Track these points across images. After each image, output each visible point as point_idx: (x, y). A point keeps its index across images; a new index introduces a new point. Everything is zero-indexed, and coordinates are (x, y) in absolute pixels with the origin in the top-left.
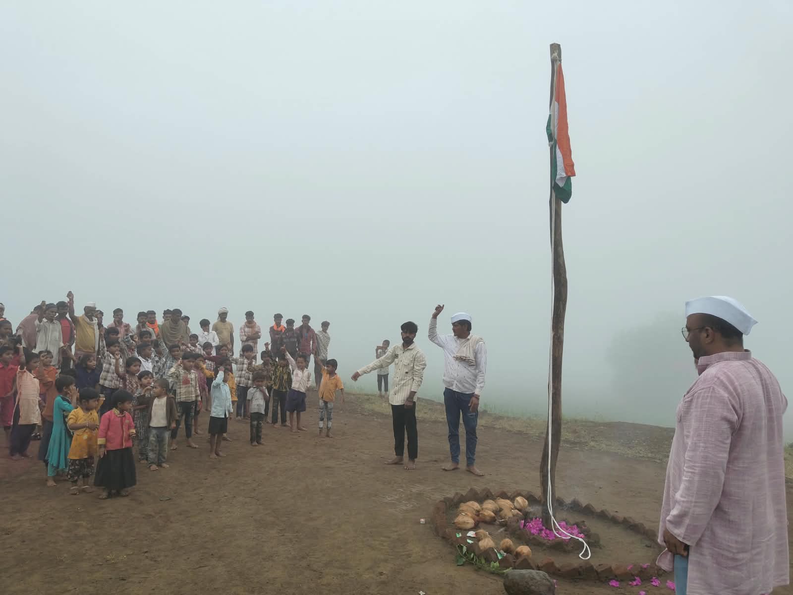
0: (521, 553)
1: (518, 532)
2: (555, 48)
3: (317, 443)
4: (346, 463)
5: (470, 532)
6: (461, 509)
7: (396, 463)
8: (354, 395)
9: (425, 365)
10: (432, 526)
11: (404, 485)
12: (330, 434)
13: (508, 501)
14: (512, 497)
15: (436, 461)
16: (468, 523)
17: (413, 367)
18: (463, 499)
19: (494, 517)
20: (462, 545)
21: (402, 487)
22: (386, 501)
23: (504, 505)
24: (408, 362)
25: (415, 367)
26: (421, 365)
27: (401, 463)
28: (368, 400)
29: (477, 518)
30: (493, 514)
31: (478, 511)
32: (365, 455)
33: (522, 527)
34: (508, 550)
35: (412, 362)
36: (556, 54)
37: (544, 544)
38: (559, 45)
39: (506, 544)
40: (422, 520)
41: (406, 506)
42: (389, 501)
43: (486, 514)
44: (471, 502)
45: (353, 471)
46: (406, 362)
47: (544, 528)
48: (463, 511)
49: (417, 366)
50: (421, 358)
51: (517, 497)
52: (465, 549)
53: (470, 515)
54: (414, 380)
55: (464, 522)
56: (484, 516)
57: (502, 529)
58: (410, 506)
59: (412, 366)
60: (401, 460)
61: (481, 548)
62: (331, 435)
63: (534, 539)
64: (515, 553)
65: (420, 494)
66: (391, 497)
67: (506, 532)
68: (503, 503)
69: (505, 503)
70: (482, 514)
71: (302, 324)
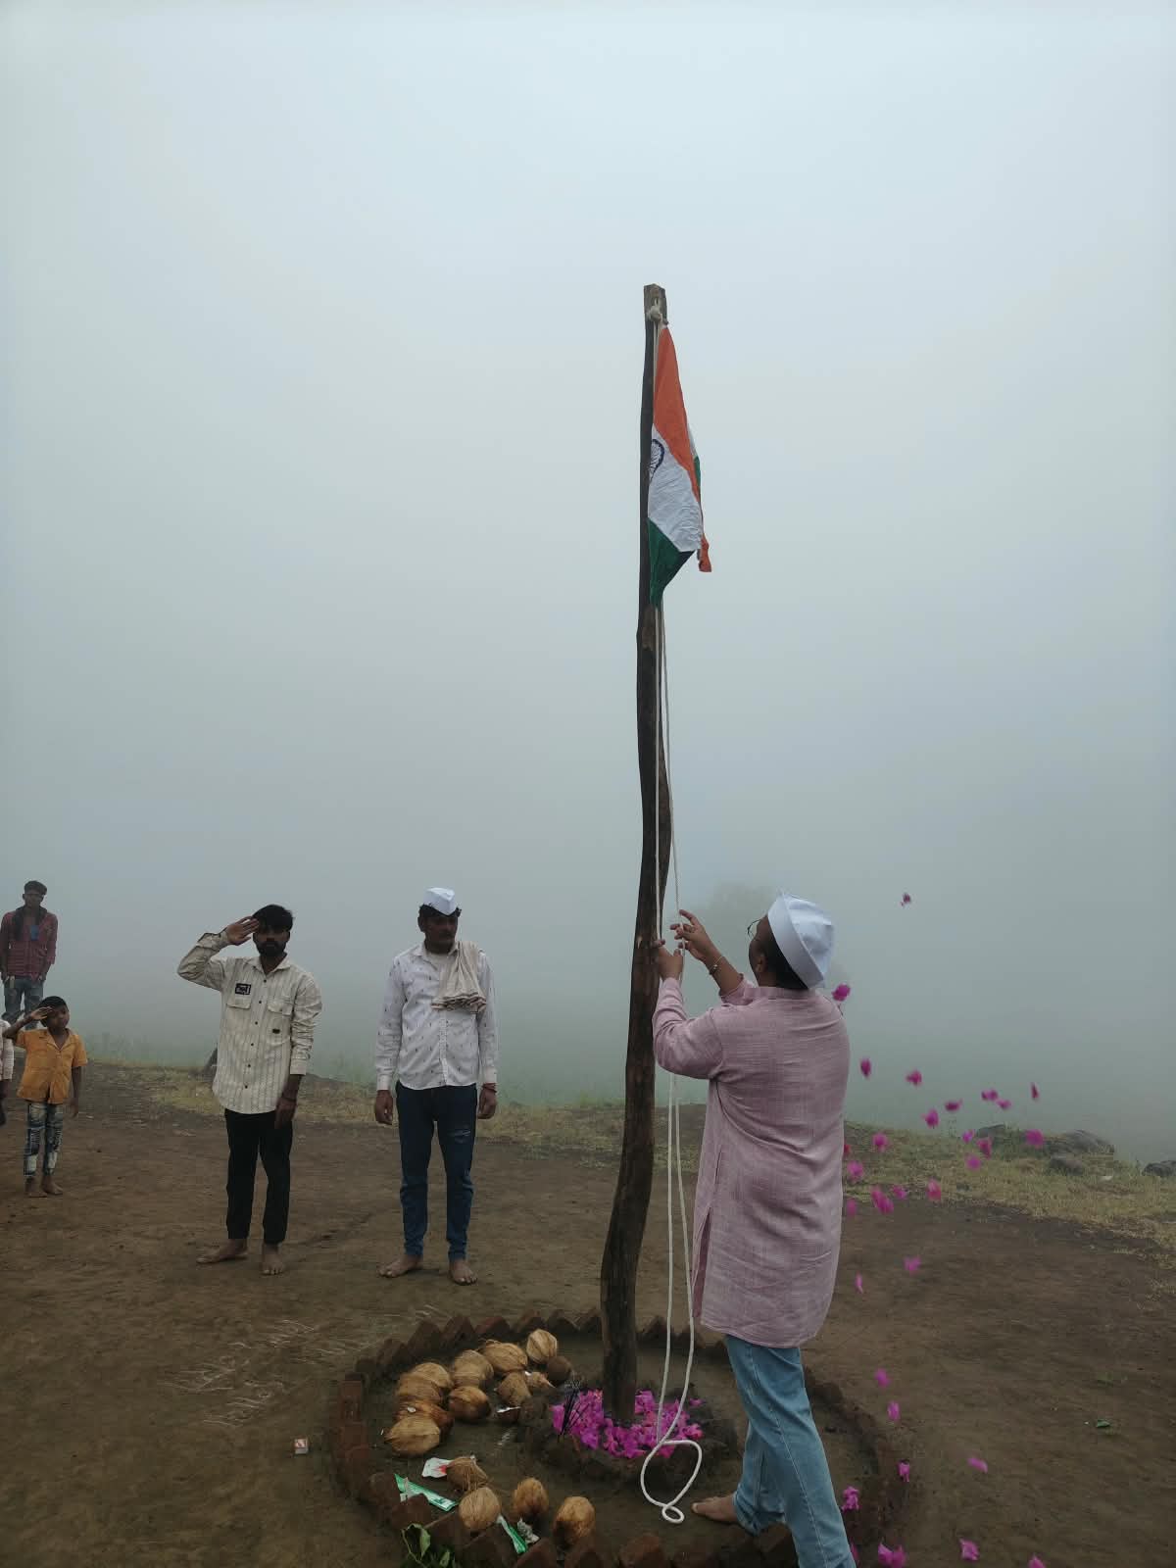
0: (572, 1523)
1: (552, 1445)
2: (654, 296)
3: (13, 1216)
4: (94, 1273)
5: (428, 1463)
6: (403, 1390)
7: (226, 1259)
8: (125, 1069)
9: (319, 1007)
10: (329, 1458)
11: (250, 1327)
12: (53, 1184)
13: (513, 1348)
14: (518, 1330)
15: (327, 1237)
16: (425, 1437)
17: (293, 1015)
18: (405, 1359)
19: (487, 1403)
20: (416, 1526)
21: (242, 1334)
22: (199, 1388)
23: (505, 1359)
24: (281, 1004)
25: (298, 1014)
26: (311, 1008)
27: (242, 1255)
28: (161, 1079)
29: (445, 1418)
30: (481, 1395)
31: (445, 1391)
32: (148, 1242)
33: (558, 1426)
34: (536, 1517)
35: (288, 1004)
36: (656, 308)
37: (618, 1476)
38: (663, 291)
39: (528, 1497)
40: (301, 1444)
41: (256, 1398)
42: (209, 1386)
43: (465, 1397)
44: (429, 1366)
45: (109, 1299)
46: (275, 1004)
47: (610, 1421)
48: (408, 1398)
49: (303, 1010)
50: (313, 992)
51: (533, 1330)
52: (425, 1539)
53: (426, 1408)
54: (293, 1045)
55: (414, 1437)
56: (464, 1403)
57: (506, 1436)
58: (266, 1398)
59: (289, 1013)
60: (242, 1247)
61: (467, 1523)
62: (56, 1189)
63: (592, 1462)
64: (555, 1525)
65: (291, 1351)
66: (213, 1370)
67: (518, 1446)
68: (502, 1355)
69: (506, 1353)
70: (454, 1398)
71: (22, 903)
